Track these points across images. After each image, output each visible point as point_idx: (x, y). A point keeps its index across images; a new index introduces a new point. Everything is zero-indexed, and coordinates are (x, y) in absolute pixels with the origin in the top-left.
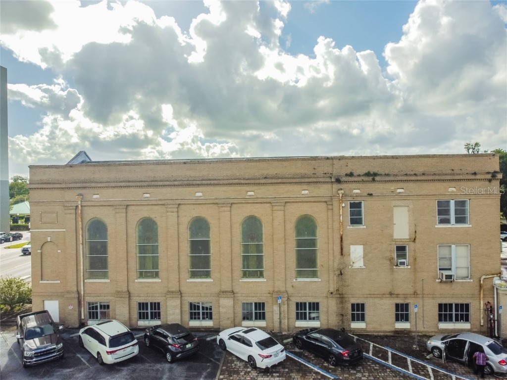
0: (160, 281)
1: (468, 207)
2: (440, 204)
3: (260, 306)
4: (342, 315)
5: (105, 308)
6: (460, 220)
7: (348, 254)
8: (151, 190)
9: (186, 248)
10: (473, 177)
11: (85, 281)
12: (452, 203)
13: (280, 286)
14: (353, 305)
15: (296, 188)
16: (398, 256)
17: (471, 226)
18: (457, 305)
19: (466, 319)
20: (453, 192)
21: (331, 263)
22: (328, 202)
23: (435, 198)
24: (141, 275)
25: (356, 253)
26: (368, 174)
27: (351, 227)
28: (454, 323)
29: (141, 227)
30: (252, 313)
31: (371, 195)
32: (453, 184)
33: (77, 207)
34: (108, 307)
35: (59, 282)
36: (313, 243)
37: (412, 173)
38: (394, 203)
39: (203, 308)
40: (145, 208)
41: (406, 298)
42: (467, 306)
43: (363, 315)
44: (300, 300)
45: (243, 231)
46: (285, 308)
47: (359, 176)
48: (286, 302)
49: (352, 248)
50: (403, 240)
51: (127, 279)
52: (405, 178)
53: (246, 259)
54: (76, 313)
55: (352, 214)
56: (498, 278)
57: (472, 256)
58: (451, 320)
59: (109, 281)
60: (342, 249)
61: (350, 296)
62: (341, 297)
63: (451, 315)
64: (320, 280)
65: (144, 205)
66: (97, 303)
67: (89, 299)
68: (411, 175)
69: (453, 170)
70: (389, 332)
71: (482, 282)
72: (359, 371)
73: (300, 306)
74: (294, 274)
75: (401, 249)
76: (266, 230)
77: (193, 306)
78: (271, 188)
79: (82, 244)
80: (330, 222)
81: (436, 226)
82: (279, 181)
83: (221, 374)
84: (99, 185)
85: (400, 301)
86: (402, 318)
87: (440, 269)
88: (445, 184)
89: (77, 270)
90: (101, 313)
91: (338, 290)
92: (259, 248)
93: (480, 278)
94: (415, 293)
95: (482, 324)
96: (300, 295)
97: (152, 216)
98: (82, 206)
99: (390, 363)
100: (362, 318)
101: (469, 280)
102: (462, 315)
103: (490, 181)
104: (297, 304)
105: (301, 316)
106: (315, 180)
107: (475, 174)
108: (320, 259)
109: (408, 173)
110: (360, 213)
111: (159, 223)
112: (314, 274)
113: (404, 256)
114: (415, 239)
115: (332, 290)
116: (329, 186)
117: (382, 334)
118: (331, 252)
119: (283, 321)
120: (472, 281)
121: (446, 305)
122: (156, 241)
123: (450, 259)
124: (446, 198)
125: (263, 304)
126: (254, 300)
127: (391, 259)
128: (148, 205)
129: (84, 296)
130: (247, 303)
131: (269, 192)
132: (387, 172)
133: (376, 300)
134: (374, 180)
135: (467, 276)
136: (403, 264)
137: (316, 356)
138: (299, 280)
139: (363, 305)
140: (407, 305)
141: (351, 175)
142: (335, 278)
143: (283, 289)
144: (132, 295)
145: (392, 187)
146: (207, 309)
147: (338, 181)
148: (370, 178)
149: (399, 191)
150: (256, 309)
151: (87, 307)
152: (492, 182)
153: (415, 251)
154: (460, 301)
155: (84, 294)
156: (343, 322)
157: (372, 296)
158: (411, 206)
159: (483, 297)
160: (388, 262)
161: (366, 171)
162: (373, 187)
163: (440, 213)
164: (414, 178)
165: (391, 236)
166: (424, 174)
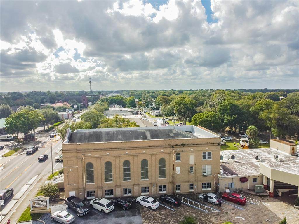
0: (113, 182)
1: (211, 154)
2: (203, 153)
3: (147, 188)
4: (173, 189)
5: (93, 193)
6: (208, 158)
7: (175, 170)
8: (110, 152)
9: (122, 170)
10: (213, 145)
11: (86, 184)
12: (207, 153)
13: (154, 181)
15: (160, 149)
16: (191, 170)
17: (212, 159)
19: (210, 187)
20: (207, 149)
21: (170, 173)
22: (170, 154)
23: (202, 151)
24: (106, 181)
25: (178, 169)
26: (182, 145)
27: (177, 161)
29: (106, 164)
30: (144, 190)
31: (183, 151)
32: (208, 147)
34: (94, 192)
36: (164, 167)
38: (190, 153)
39: (128, 190)
40: (108, 158)
41: (192, 182)
42: (210, 183)
43: (180, 188)
44: (160, 185)
45: (141, 164)
46: (155, 188)
47: (179, 145)
48: (156, 186)
49: (177, 168)
50: (192, 165)
51: (101, 182)
52: (193, 146)
53: (142, 173)
54: (83, 195)
55: (177, 157)
57: (212, 168)
58: (206, 188)
59: (94, 183)
60: (174, 168)
61: (176, 183)
62: (173, 183)
63: (206, 186)
64: (167, 178)
66: (90, 191)
67: (87, 190)
68: (195, 145)
69: (207, 143)
70: (188, 193)
71: (214, 176)
72: (180, 207)
73: (160, 187)
74: (158, 177)
75: (191, 167)
76: (149, 163)
77: (124, 190)
78: (151, 150)
79: (85, 171)
80: (170, 160)
81: (202, 160)
82: (154, 147)
83: (142, 212)
84: (91, 151)
85: (191, 183)
86: (191, 188)
87: (203, 173)
88: (205, 147)
89: (83, 181)
91: (172, 181)
92: (147, 169)
94: (195, 181)
96: (160, 183)
97: (110, 161)
98: (84, 158)
99: (188, 204)
100: (179, 189)
101: (211, 176)
102: (209, 186)
103: (218, 146)
104: (159, 186)
105: (160, 190)
106: (165, 147)
107: (214, 144)
108: (167, 172)
110: (179, 157)
111: (112, 163)
112: (165, 177)
114: (196, 164)
115: (170, 181)
116: (170, 148)
117: (185, 194)
118: (170, 169)
119: (155, 192)
121: (204, 183)
122: (111, 169)
123: (206, 170)
124: (205, 151)
125: (148, 187)
126: (145, 186)
127: (188, 171)
129: (85, 189)
130: (143, 187)
132: (188, 144)
133: (184, 184)
134: (184, 146)
135: (210, 174)
136: (192, 172)
137: (168, 204)
138: (160, 179)
139: (180, 185)
140: (193, 184)
141: (177, 145)
142: (171, 177)
144: (103, 188)
145: (189, 148)
147: (173, 147)
148: (183, 146)
149: (191, 149)
151: (87, 193)
153: (196, 168)
154: (208, 182)
156: (174, 191)
157: (182, 182)
158: (195, 154)
159: (215, 180)
160: (187, 172)
161: (181, 144)
162: (183, 149)
163: (203, 156)
164: (196, 145)
165: (189, 163)
166: (199, 144)
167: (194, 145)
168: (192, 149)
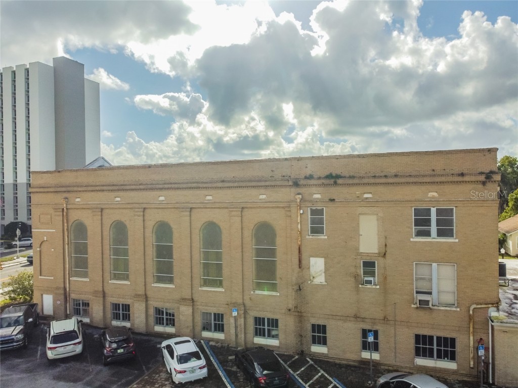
0: (129, 283)
1: (454, 217)
2: (418, 213)
3: (219, 317)
4: (301, 336)
5: (85, 305)
6: (441, 233)
7: (308, 267)
8: (121, 193)
9: (151, 252)
10: (460, 179)
11: (71, 279)
12: (433, 211)
13: (237, 297)
14: (313, 326)
15: (254, 192)
16: (365, 273)
17: (457, 240)
18: (439, 338)
19: (453, 358)
20: (433, 197)
21: (290, 276)
22: (287, 207)
23: (411, 205)
24: (115, 277)
25: (317, 265)
26: (330, 177)
27: (311, 237)
28: (434, 360)
29: (114, 230)
30: (211, 324)
31: (332, 200)
32: (435, 187)
33: (63, 209)
34: (88, 305)
35: (53, 278)
36: (272, 252)
37: (382, 174)
38: (360, 210)
39: (167, 313)
40: (116, 211)
41: (374, 324)
42: (453, 341)
43: (325, 338)
44: (259, 315)
45: (203, 237)
46: (241, 321)
47: (319, 178)
48: (243, 315)
49: (313, 260)
50: (370, 255)
51: (101, 279)
52: (372, 181)
53: (206, 266)
54: (63, 308)
55: (313, 222)
56: (495, 309)
57: (460, 279)
58: (431, 356)
59: (88, 280)
60: (300, 261)
61: (309, 315)
62: (299, 314)
63: (431, 350)
64: (278, 294)
65: (116, 208)
66: (79, 300)
67: (73, 296)
68: (380, 177)
69: (434, 170)
70: (354, 361)
71: (471, 312)
73: (259, 321)
74: (252, 285)
75: (369, 265)
76: (225, 237)
78: (229, 192)
79: (68, 244)
80: (289, 231)
81: (412, 240)
82: (236, 184)
83: (137, 384)
84: (80, 189)
85: (367, 327)
86: (370, 347)
87: (418, 292)
88: (424, 188)
89: (64, 269)
90: (83, 310)
91: (296, 307)
92: (218, 256)
93: (469, 307)
94: (385, 319)
95: (472, 366)
96: (258, 309)
97: (123, 220)
98: (67, 209)
100: (323, 341)
101: (454, 309)
102: (446, 352)
103: (484, 183)
104: (256, 318)
105: (259, 333)
106: (273, 183)
107: (462, 175)
108: (280, 271)
109: (377, 175)
110: (321, 222)
111: (128, 226)
112: (273, 288)
113: (372, 274)
114: (385, 254)
115: (290, 306)
116: (288, 189)
118: (289, 263)
119: (239, 336)
120: (458, 309)
121: (424, 336)
122: (127, 244)
123: (430, 280)
124: (424, 205)
125: (222, 315)
126: (213, 310)
127: (356, 277)
128: (120, 208)
129: (69, 293)
130: (207, 313)
131: (226, 196)
132: (352, 174)
133: (340, 323)
134: (335, 183)
135: (453, 303)
136: (370, 282)
138: (257, 292)
139: (324, 327)
140: (376, 332)
141: (311, 177)
142: (294, 293)
143: (240, 301)
144: (107, 295)
145: (357, 191)
146: (170, 314)
147: (296, 184)
148: (332, 181)
149: (366, 196)
150: (215, 320)
151: (72, 303)
152: (487, 184)
153: (385, 268)
154: (443, 334)
155: (69, 290)
156: (302, 344)
157: (333, 316)
158: (381, 214)
159: (473, 332)
160: (353, 279)
161: (327, 173)
162: (334, 192)
163: (417, 223)
164: (383, 180)
165: (358, 249)
166: (396, 176)
167: (375, 177)
168: (369, 196)
